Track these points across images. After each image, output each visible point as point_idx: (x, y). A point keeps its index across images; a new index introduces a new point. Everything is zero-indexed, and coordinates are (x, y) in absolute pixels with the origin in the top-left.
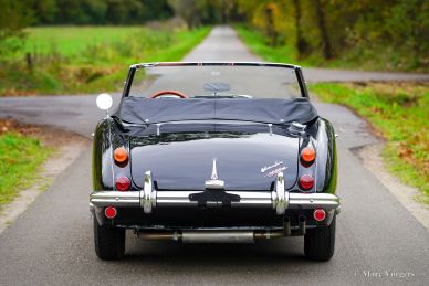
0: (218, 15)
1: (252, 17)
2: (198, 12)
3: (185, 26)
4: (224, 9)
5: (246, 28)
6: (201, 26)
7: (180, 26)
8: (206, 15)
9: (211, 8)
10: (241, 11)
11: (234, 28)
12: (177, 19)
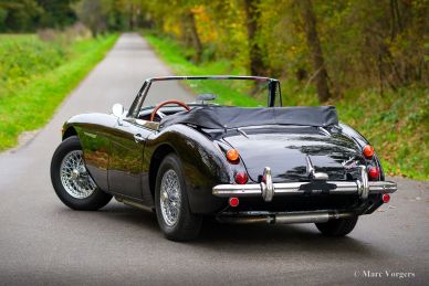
0: (125, 22)
1: (162, 23)
2: (105, 18)
3: (89, 34)
4: (131, 15)
5: (155, 35)
6: (107, 34)
7: (82, 34)
8: (112, 21)
9: (118, 15)
10: (148, 17)
11: (142, 35)
12: (79, 26)
